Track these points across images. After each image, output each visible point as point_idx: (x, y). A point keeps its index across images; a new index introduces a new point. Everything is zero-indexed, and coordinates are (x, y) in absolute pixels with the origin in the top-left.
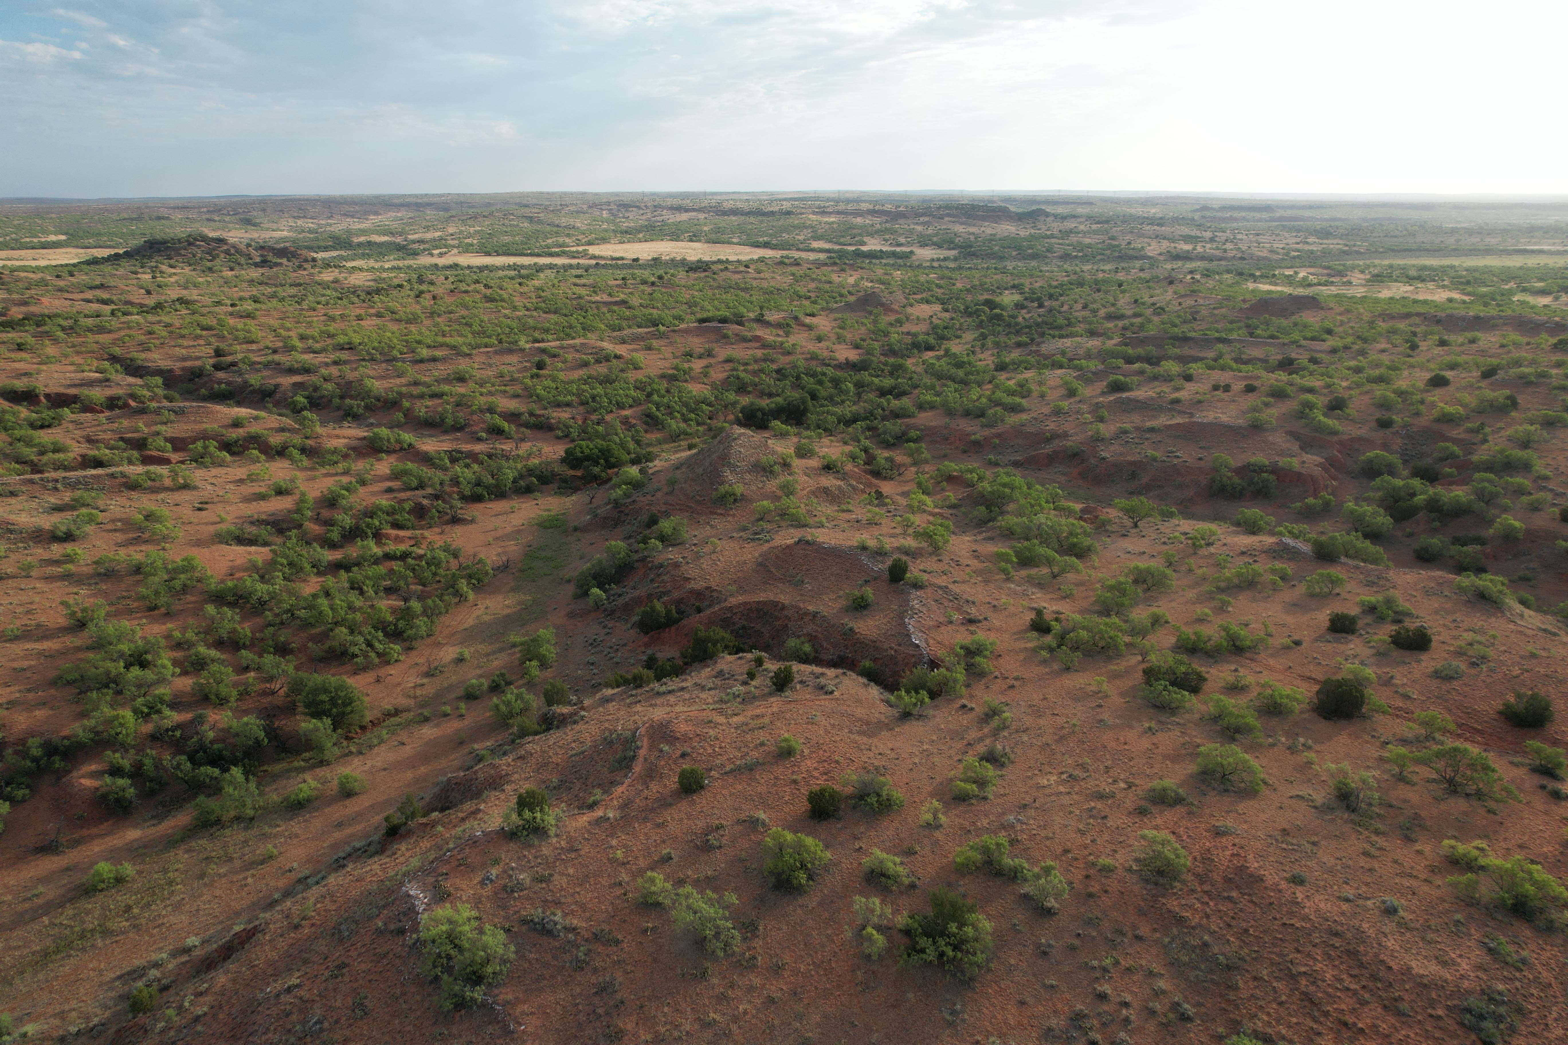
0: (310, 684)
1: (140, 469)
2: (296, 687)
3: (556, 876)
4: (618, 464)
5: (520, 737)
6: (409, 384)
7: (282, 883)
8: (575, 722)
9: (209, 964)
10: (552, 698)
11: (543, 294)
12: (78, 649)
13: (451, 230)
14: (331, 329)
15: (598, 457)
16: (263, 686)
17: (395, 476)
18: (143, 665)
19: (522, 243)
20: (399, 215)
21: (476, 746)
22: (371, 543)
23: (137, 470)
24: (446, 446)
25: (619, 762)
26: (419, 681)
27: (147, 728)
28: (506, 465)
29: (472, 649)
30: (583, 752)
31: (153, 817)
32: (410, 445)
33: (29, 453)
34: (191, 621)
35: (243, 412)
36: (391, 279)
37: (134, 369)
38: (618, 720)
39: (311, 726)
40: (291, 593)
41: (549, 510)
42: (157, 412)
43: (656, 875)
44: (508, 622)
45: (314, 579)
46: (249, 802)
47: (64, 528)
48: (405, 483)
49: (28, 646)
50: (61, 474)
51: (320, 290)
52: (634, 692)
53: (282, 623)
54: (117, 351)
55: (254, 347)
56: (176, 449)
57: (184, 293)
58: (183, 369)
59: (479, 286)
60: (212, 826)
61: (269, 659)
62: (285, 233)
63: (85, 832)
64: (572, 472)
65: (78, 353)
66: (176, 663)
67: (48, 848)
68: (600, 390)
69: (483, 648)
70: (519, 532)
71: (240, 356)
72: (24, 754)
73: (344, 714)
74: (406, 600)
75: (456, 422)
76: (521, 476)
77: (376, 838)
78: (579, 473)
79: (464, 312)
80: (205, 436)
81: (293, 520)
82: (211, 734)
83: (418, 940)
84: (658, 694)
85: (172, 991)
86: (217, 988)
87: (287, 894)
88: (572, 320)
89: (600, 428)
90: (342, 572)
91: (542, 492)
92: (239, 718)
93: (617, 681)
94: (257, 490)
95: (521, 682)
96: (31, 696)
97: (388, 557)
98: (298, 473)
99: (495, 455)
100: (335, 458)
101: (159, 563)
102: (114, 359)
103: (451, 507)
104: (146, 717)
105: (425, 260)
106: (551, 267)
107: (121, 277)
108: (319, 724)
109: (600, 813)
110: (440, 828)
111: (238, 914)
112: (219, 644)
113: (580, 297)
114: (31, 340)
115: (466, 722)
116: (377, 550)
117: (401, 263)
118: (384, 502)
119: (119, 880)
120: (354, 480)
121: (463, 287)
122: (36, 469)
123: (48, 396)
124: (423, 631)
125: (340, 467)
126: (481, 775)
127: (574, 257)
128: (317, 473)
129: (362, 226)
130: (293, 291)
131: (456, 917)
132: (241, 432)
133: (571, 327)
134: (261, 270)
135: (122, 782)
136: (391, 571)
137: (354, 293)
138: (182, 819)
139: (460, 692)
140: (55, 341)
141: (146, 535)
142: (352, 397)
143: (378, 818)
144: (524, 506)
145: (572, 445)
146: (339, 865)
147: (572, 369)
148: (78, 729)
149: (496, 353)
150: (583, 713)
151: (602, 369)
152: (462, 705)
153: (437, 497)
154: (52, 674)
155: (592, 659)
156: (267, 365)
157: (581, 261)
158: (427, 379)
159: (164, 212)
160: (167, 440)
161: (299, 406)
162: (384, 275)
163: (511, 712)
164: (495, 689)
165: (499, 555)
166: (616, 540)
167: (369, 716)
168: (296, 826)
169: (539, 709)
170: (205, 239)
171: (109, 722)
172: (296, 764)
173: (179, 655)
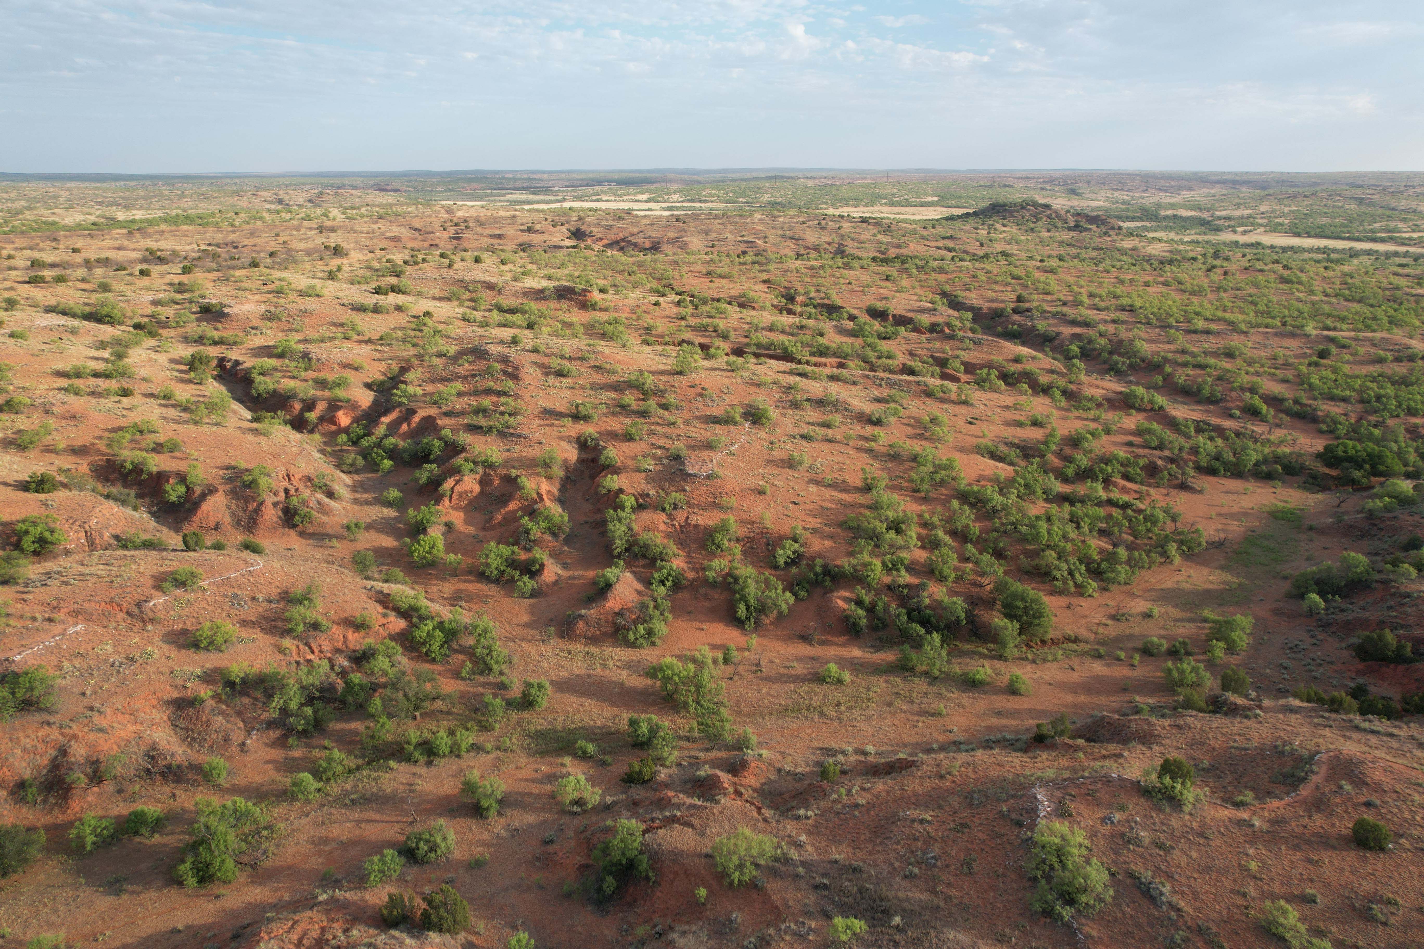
0: (1012, 589)
1: (937, 382)
2: (1000, 587)
3: (1176, 852)
4: (1388, 474)
5: (1183, 708)
6: (1177, 352)
7: (941, 738)
8: (1247, 717)
9: (875, 771)
10: (1227, 684)
11: (1350, 281)
12: (862, 506)
13: (1263, 208)
14: (1118, 291)
15: (1364, 461)
16: (975, 577)
17: (1139, 432)
18: (898, 531)
19: (1342, 225)
20: (1213, 191)
21: (1137, 698)
22: (1099, 487)
23: (935, 382)
24: (1196, 416)
25: (1285, 776)
26: (1104, 621)
27: (887, 580)
28: (1253, 446)
29: (1163, 610)
30: (1246, 749)
31: (872, 646)
32: (1161, 408)
33: (871, 355)
34: (939, 509)
35: (1024, 351)
36: (1187, 251)
37: (955, 304)
38: (1297, 734)
39: (1002, 624)
40: (1020, 510)
41: (1286, 502)
42: (962, 340)
43: (1290, 908)
44: (1206, 597)
45: (1041, 503)
46: (938, 664)
47: (877, 415)
48: (1146, 441)
49: (835, 493)
50: (886, 375)
51: (1118, 256)
52: (1326, 715)
53: (1005, 532)
54: (947, 288)
55: (1049, 298)
56: (966, 372)
57: (1007, 248)
58: (989, 309)
59: (1279, 267)
60: (907, 670)
61: (986, 558)
62: (1101, 203)
63: (830, 638)
64: (1326, 470)
65: (922, 286)
66: (920, 537)
67: (805, 638)
68: (1390, 390)
69: (1175, 612)
70: (1245, 514)
71: (1035, 304)
72: (811, 567)
73: (1031, 624)
74: (1115, 545)
75: (1212, 394)
76: (1265, 461)
77: (1024, 737)
78: (1334, 473)
79: (1253, 291)
80: (990, 366)
81: (1039, 450)
82: (927, 601)
83: (1031, 838)
84: (1357, 728)
85: (848, 777)
86: (875, 791)
87: (943, 748)
88: (1379, 312)
89: (1377, 432)
90: (1067, 505)
91: (1283, 482)
92: (950, 596)
93: (1309, 695)
94: (1018, 418)
95: (1201, 657)
96: (826, 529)
97: (1110, 502)
98: (1055, 412)
99: (1244, 435)
100: (1089, 405)
101: (930, 457)
102: (944, 294)
103: (1183, 474)
104: (889, 571)
105: (1227, 237)
106: (1369, 253)
107: (965, 231)
108: (1009, 624)
109: (1245, 815)
110: (1081, 754)
111: (905, 745)
112: (953, 533)
113: (1397, 288)
114: (895, 273)
115: (1135, 673)
116: (1102, 494)
117: (1200, 238)
118: (1122, 453)
119: (839, 681)
120: (1100, 428)
121: (1259, 265)
122: (873, 369)
123: (894, 316)
124: (1122, 578)
125: (1092, 414)
126: (1133, 725)
127: (1404, 244)
128: (1070, 415)
129: (1173, 200)
130: (1094, 254)
131: (1069, 837)
132: (1019, 367)
133: (1374, 318)
134: (1072, 234)
135: (861, 612)
136: (1110, 516)
137: (1148, 261)
138: (888, 656)
139: (1139, 644)
140: (910, 276)
141: (927, 434)
142: (1120, 355)
143: (1032, 722)
144: (1259, 490)
145: (1335, 443)
146: (988, 745)
147: (1362, 363)
148: (845, 563)
149: (1276, 334)
150: (1258, 711)
151: (1401, 369)
152: (1137, 657)
153: (1172, 461)
154: (842, 518)
155: (1287, 663)
156: (1055, 315)
157: (1411, 249)
158: (1195, 350)
159: (1010, 182)
160: (963, 363)
161: (1072, 354)
162: (1181, 247)
163: (1181, 681)
164: (1173, 653)
165: (1217, 530)
166: (1357, 552)
167: (1051, 634)
168: (965, 699)
169: (1211, 689)
170: (1035, 204)
171: (865, 565)
172: (981, 649)
173: (924, 532)
